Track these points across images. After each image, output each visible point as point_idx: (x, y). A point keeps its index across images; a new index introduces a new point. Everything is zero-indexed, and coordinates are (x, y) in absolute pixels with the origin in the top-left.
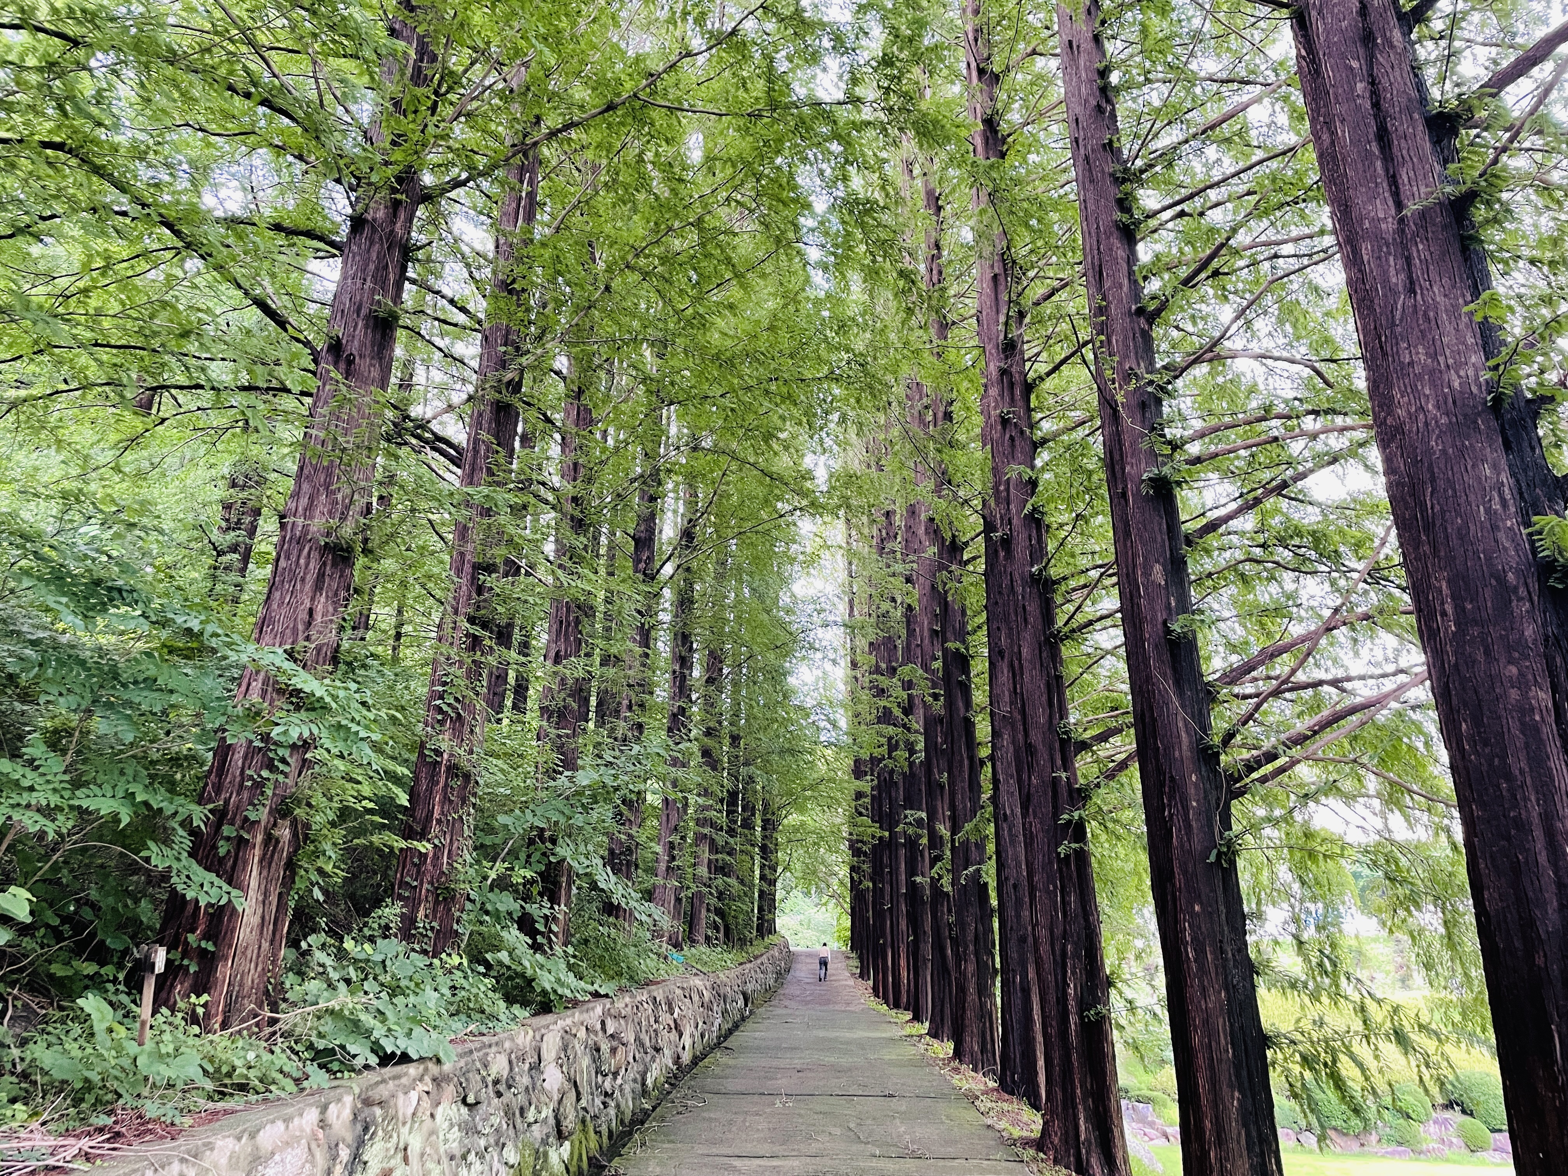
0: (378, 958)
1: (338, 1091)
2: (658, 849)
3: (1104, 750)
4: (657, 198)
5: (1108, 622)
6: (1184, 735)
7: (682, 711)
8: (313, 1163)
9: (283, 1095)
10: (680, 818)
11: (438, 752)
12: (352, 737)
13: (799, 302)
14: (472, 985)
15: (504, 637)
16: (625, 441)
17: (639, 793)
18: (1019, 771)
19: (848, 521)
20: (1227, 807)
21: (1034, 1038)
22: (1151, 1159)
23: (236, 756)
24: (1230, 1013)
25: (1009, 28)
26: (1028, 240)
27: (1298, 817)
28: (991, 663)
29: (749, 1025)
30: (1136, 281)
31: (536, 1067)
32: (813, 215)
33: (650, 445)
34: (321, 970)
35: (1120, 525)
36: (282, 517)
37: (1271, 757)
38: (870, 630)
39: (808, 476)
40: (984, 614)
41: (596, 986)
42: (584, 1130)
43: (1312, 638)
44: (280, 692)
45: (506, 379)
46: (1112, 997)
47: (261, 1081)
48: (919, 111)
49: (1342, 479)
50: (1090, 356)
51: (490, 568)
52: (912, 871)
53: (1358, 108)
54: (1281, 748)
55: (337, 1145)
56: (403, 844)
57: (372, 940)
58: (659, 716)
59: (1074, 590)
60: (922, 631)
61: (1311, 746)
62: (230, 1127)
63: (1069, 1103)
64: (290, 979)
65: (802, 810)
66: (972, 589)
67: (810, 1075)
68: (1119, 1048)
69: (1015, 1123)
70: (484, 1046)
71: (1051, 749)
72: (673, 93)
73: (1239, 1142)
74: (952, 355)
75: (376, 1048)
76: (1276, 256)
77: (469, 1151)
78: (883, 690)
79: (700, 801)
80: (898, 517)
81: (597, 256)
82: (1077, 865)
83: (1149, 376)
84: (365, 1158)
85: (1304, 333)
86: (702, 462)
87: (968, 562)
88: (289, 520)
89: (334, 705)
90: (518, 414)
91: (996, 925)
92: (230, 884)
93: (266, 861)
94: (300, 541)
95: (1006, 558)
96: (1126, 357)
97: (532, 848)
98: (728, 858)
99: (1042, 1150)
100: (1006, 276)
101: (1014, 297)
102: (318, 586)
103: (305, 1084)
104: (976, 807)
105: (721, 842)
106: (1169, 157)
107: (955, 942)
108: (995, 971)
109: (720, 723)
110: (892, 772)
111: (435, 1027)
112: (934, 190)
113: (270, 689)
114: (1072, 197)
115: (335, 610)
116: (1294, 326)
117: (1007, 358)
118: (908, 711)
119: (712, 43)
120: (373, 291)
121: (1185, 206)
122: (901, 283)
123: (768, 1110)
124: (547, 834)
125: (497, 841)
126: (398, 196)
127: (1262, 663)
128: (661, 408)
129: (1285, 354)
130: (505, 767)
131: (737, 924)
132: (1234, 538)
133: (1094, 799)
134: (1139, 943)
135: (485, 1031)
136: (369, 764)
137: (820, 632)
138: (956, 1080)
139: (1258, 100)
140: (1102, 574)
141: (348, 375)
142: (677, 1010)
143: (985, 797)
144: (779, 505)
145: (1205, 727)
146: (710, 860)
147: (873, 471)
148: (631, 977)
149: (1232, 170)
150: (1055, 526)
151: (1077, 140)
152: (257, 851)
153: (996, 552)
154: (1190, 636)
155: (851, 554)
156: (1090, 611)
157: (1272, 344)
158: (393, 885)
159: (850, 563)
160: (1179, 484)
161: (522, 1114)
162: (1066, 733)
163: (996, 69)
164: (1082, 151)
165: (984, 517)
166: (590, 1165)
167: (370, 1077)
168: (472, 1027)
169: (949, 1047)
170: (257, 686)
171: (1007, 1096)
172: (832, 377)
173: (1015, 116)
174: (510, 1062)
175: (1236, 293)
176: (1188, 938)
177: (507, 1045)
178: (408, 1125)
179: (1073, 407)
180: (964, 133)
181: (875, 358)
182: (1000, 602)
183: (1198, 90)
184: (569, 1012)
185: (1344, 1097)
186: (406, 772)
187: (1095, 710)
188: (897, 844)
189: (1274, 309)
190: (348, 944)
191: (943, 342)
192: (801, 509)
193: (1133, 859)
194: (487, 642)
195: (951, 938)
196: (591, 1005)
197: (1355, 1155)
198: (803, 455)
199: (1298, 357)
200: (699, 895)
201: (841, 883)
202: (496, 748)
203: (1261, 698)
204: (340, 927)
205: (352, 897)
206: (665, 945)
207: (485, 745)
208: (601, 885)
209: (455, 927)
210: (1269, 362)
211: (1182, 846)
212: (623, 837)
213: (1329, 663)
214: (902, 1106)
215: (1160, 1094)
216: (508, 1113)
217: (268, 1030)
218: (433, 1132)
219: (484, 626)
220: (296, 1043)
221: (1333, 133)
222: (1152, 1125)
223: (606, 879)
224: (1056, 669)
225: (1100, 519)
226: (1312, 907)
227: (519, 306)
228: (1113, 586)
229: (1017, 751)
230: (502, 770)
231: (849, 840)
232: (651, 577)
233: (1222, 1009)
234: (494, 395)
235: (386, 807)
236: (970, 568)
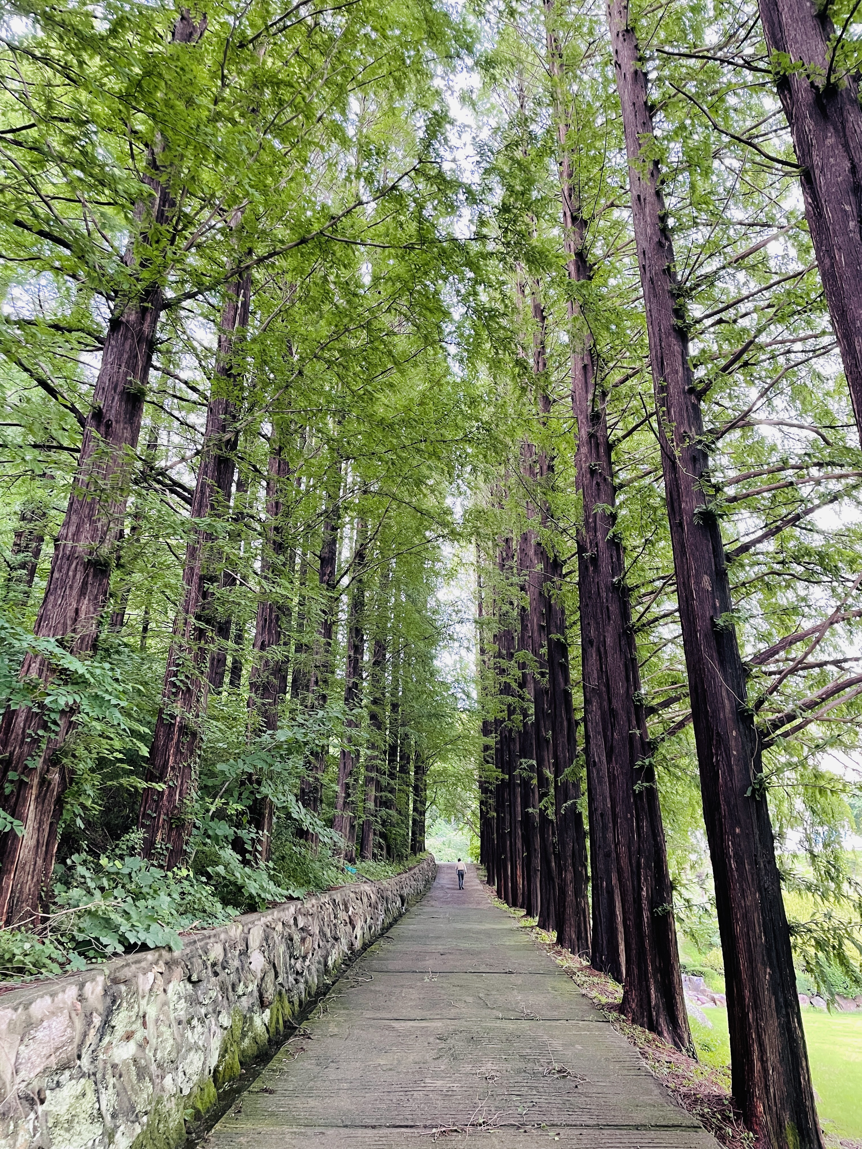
0: (126, 871)
1: (93, 972)
2: (337, 788)
3: (667, 713)
4: (337, 307)
5: (669, 619)
6: (726, 701)
7: (356, 685)
8: (73, 1027)
9: (50, 976)
10: (354, 765)
11: (173, 716)
12: (106, 704)
13: (442, 385)
14: (196, 891)
15: (223, 630)
16: (313, 486)
17: (323, 746)
18: (605, 729)
19: (478, 546)
20: (759, 756)
21: (617, 928)
22: (703, 1019)
23: (19, 719)
24: (763, 909)
25: (595, 187)
26: (608, 341)
27: (810, 762)
28: (583, 649)
29: (405, 920)
30: (688, 369)
31: (245, 953)
32: (452, 320)
33: (333, 489)
34: (83, 880)
35: (678, 547)
36: (56, 540)
37: (791, 718)
38: (495, 625)
39: (448, 512)
40: (578, 613)
41: (290, 892)
42: (281, 1000)
43: (820, 629)
44: (53, 671)
45: (224, 439)
46: (674, 898)
47: (34, 966)
48: (530, 245)
49: (838, 514)
50: (655, 425)
51: (212, 579)
52: (526, 804)
53: (851, 240)
54: (798, 711)
55: (91, 1014)
56: (145, 785)
57: (121, 857)
58: (339, 690)
59: (644, 595)
60: (532, 626)
61: (819, 711)
62: (10, 1001)
63: (643, 977)
64: (58, 888)
65: (444, 759)
66: (570, 595)
67: (450, 957)
68: (680, 936)
69: (603, 992)
70: (205, 937)
71: (628, 713)
72: (349, 232)
73: (770, 1006)
74: (553, 423)
75: (123, 940)
76: (789, 352)
77: (192, 1018)
78: (504, 670)
79: (369, 752)
80: (515, 542)
81: (294, 350)
82: (648, 799)
83: (698, 438)
84: (113, 1023)
85: (810, 408)
86: (371, 501)
87: (567, 574)
88: (62, 542)
89: (92, 680)
90: (234, 465)
91: (588, 844)
92: (13, 816)
93: (41, 799)
94: (69, 558)
95: (594, 571)
96: (680, 424)
97: (243, 788)
98: (389, 795)
99: (623, 1013)
100: (593, 366)
101: (599, 381)
102: (82, 593)
103: (68, 967)
104: (573, 756)
105: (384, 784)
106: (711, 279)
107: (558, 857)
108: (587, 878)
109: (383, 694)
110: (511, 730)
111: (168, 924)
112: (539, 304)
113: (45, 669)
114: (640, 309)
115: (95, 609)
116: (803, 403)
117: (594, 425)
118: (522, 685)
119: (378, 194)
120: (126, 374)
121: (724, 315)
122: (517, 370)
123: (419, 984)
124: (254, 777)
125: (217, 783)
126: (146, 304)
127: (783, 648)
128: (340, 462)
129: (795, 422)
130: (223, 727)
131: (396, 844)
132: (761, 558)
133: (660, 750)
134: (693, 857)
135: (206, 926)
136: (119, 724)
137: (458, 627)
138: (559, 960)
139: (775, 238)
140: (664, 584)
141: (107, 435)
142: (351, 909)
143: (579, 748)
144: (428, 533)
145: (742, 696)
146: (376, 797)
147: (497, 511)
148: (317, 885)
149: (756, 290)
150: (630, 548)
151: (644, 267)
152: (34, 791)
153: (587, 568)
154: (731, 628)
155: (480, 570)
156: (656, 611)
157: (787, 416)
158: (138, 817)
159: (479, 577)
160: (721, 516)
161: (233, 990)
162: (639, 701)
163: (585, 217)
164: (648, 275)
165: (578, 542)
166: (285, 1027)
167: (118, 962)
168: (196, 923)
169: (553, 936)
170: (35, 666)
171: (597, 972)
172: (467, 439)
173: (598, 251)
174: (225, 949)
175: (760, 378)
176: (731, 853)
177: (223, 936)
178: (146, 998)
179: (642, 461)
180: (562, 262)
181: (497, 425)
182: (590, 604)
183: (731, 232)
184: (270, 911)
185: (847, 972)
186: (147, 731)
187: (660, 684)
188: (515, 784)
189: (788, 390)
190: (104, 861)
191: (546, 414)
192: (443, 536)
193: (688, 794)
194: (210, 634)
195: (555, 854)
196: (286, 906)
197: (853, 1014)
198: (445, 497)
199: (806, 425)
200: (368, 823)
201: (473, 813)
202: (216, 713)
203: (783, 675)
204: (98, 848)
205: (107, 825)
206: (342, 860)
207: (208, 711)
208: (295, 816)
209: (184, 847)
210: (785, 428)
211: (726, 783)
212: (311, 779)
213: (831, 649)
214: (518, 980)
215: (709, 969)
216: (223, 988)
217: (40, 926)
218: (165, 1004)
219: (208, 622)
220: (62, 936)
221: (833, 258)
222: (703, 992)
223: (299, 811)
224: (631, 654)
225: (662, 544)
226: (820, 829)
227: (235, 386)
228: (673, 592)
229: (603, 714)
230: (220, 730)
231: (480, 782)
232: (332, 586)
233: (756, 904)
234: (217, 452)
235: (132, 757)
236: (568, 580)
